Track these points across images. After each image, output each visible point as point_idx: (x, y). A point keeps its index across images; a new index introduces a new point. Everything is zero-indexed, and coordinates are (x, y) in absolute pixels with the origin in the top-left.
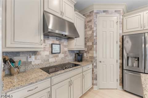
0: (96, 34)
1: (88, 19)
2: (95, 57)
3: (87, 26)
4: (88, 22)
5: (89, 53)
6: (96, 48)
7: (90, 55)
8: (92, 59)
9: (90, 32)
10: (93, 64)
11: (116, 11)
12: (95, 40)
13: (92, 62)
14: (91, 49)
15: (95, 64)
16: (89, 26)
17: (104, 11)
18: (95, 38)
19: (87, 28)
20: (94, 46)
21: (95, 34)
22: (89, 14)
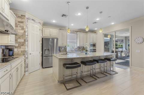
1: (20, 20)
2: (27, 51)
3: (18, 26)
4: (19, 22)
5: (20, 48)
6: (28, 44)
7: (21, 50)
8: (24, 53)
9: (22, 31)
10: (25, 56)
11: (39, 22)
12: (26, 38)
14: (23, 45)
16: (21, 26)
18: (26, 36)
20: (26, 42)
21: (26, 34)
22: (21, 16)
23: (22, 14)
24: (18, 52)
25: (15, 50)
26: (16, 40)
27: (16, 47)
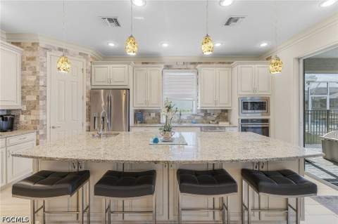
0: (45, 82)
1: (29, 54)
2: (42, 121)
3: (28, 67)
4: (29, 59)
5: (30, 114)
6: (45, 105)
7: (32, 117)
8: (36, 125)
9: (33, 78)
10: (38, 133)
11: (80, 54)
12: (41, 92)
13: (35, 128)
14: (34, 108)
15: (41, 132)
16: (31, 67)
17: (60, 50)
18: (41, 89)
19: (27, 69)
20: (40, 102)
21: (42, 83)
22: (30, 45)
23: (34, 42)
24: (27, 123)
25: (22, 118)
26: (23, 98)
27: (23, 112)
